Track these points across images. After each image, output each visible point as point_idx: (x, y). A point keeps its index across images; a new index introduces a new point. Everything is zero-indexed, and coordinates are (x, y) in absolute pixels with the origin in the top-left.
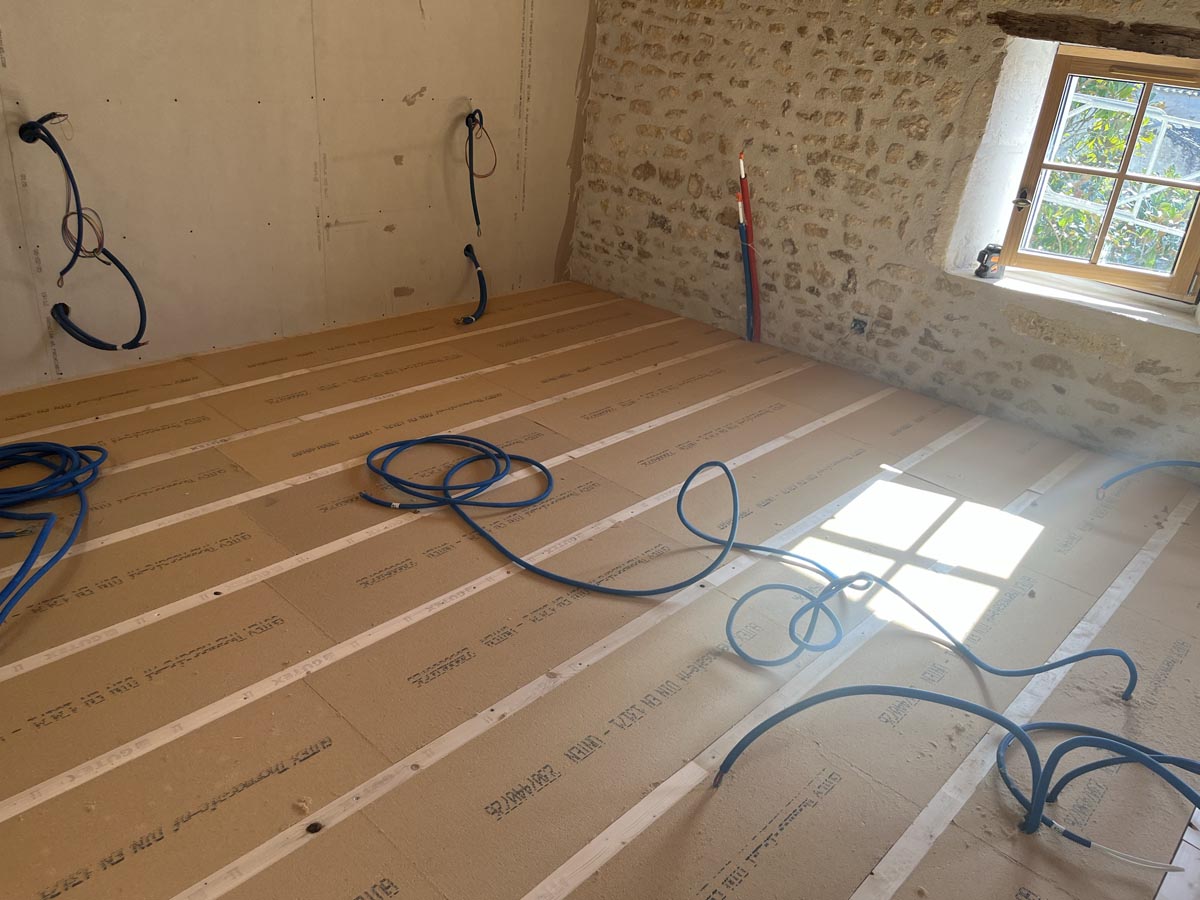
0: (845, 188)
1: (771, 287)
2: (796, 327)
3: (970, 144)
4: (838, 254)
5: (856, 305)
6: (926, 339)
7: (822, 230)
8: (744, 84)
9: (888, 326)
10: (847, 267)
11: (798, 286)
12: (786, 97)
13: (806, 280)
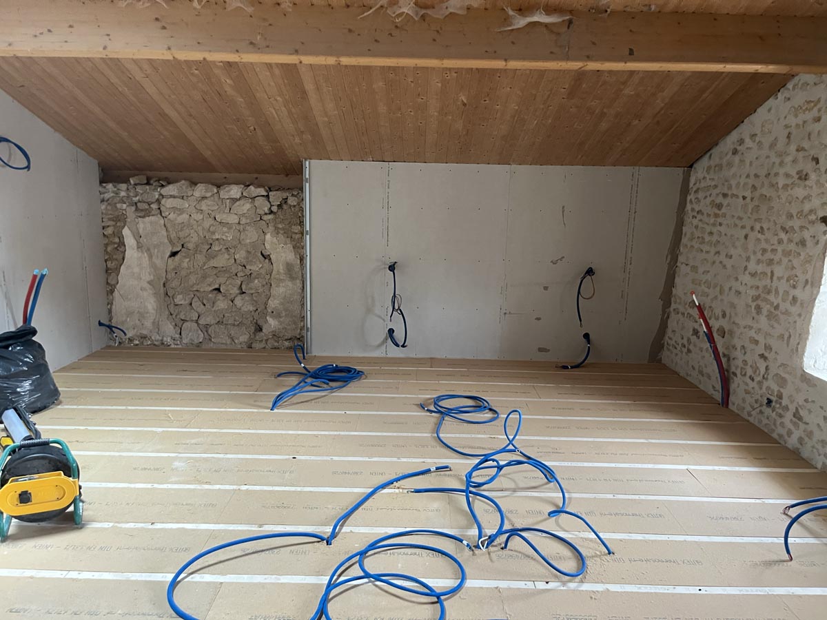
0: (766, 316)
1: (735, 374)
2: (744, 400)
3: (815, 292)
4: (762, 356)
5: (768, 388)
6: (796, 415)
7: (756, 341)
8: (731, 257)
9: (780, 404)
10: (765, 365)
11: (745, 375)
12: (745, 264)
13: (749, 372)
